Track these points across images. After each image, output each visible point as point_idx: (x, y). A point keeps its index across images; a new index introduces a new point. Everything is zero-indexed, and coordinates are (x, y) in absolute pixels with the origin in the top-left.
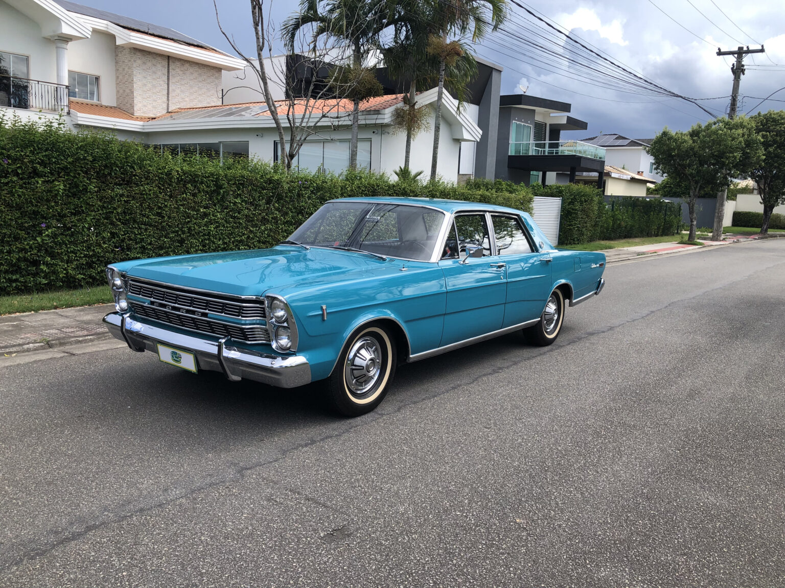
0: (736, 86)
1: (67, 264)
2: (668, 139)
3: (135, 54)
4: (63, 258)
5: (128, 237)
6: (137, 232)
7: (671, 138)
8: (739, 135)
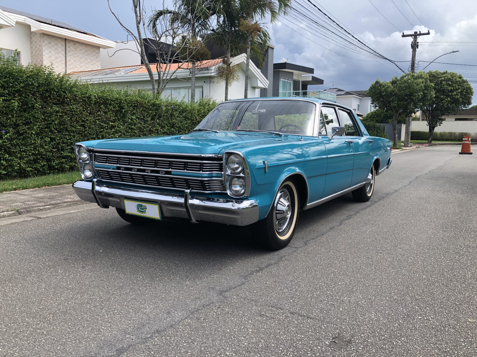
0: (414, 55)
1: (20, 160)
2: (379, 86)
3: (43, 37)
4: (17, 156)
5: (62, 141)
6: (68, 138)
7: (381, 85)
8: (420, 82)
